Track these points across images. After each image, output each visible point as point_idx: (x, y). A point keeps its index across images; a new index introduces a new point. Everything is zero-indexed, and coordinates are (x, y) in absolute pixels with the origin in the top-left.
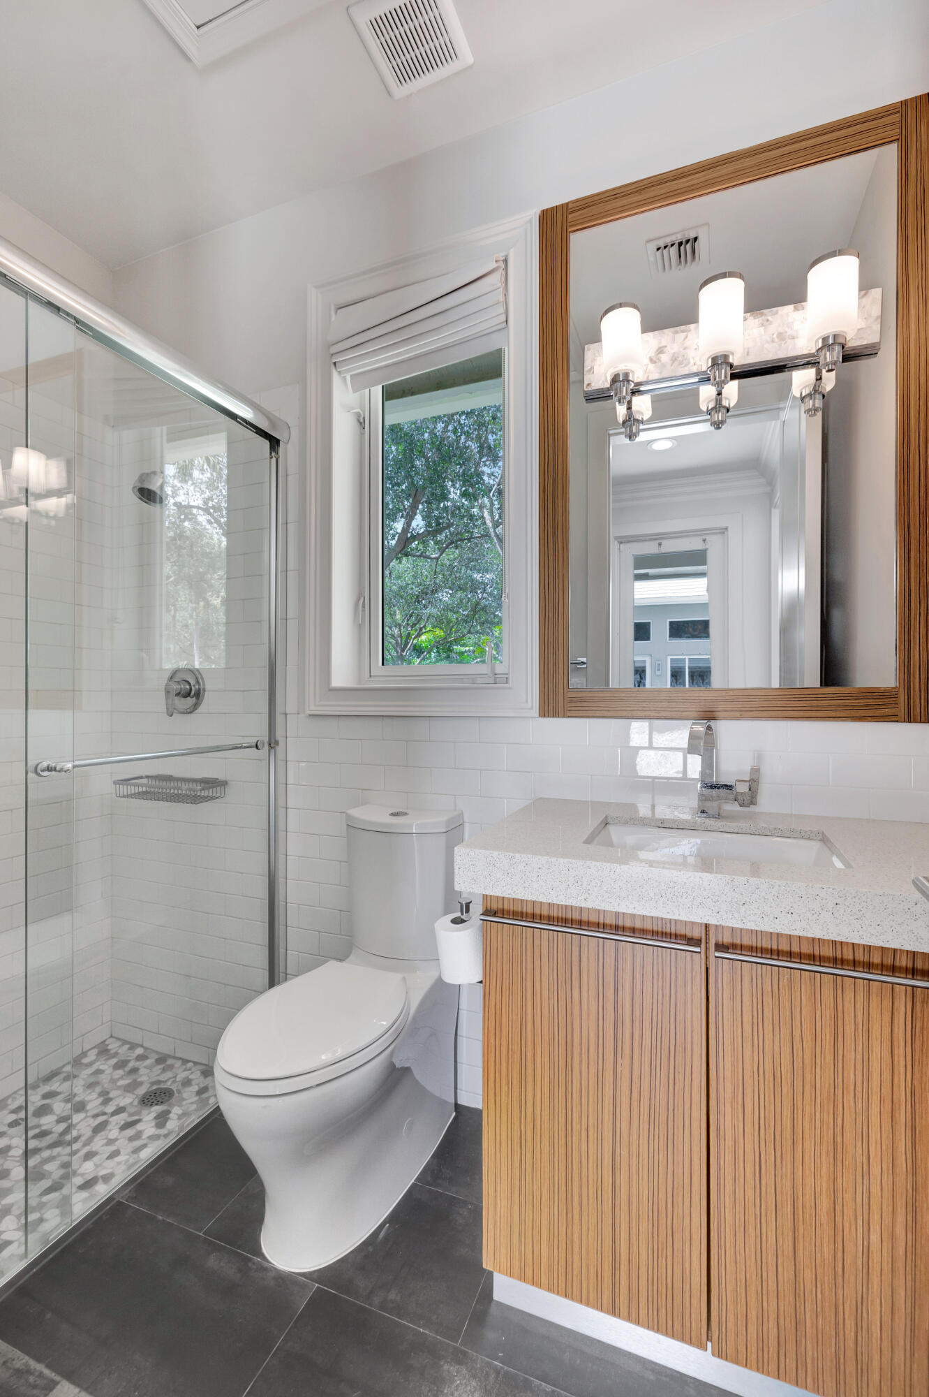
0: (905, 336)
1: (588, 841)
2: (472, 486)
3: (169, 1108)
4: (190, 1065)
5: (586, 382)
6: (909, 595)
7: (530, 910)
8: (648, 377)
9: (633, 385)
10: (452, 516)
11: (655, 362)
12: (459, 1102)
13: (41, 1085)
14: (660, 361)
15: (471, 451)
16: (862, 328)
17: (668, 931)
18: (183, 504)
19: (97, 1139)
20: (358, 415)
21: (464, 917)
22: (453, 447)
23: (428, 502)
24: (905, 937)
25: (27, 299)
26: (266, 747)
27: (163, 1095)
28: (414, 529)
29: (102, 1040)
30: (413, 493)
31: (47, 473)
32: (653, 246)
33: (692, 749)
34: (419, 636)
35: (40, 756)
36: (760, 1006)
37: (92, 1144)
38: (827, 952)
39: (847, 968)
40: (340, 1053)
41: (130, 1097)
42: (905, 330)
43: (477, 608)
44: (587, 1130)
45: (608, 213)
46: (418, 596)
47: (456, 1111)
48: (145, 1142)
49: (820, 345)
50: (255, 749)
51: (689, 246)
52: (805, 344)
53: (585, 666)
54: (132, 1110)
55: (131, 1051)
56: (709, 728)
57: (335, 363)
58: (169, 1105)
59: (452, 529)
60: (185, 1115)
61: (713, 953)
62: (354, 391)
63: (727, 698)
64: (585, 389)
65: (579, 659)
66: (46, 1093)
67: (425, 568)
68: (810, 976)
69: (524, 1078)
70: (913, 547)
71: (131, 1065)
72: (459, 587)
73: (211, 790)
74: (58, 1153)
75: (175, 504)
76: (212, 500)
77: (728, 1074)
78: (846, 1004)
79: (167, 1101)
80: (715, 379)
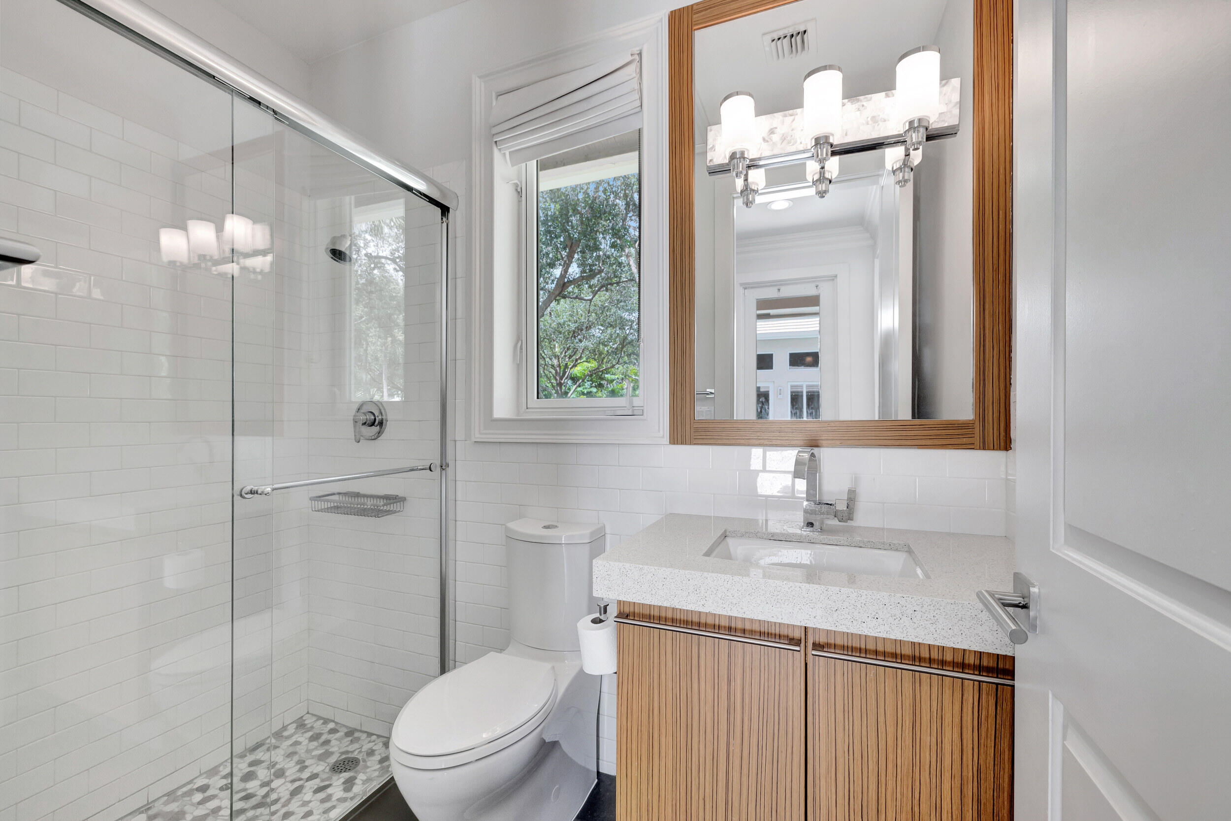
0: (980, 119)
1: (708, 554)
2: (620, 238)
3: (355, 775)
4: (374, 737)
5: (709, 158)
6: (984, 341)
7: (656, 614)
8: (761, 154)
9: (748, 161)
10: (603, 264)
11: (767, 141)
12: (600, 771)
13: (248, 754)
14: (772, 140)
15: (619, 208)
16: (944, 113)
17: (773, 632)
18: (373, 255)
19: (293, 801)
20: (516, 185)
21: (602, 617)
22: (603, 206)
23: (583, 252)
24: (972, 639)
25: (232, 96)
26: (439, 469)
27: (350, 763)
28: (569, 275)
29: (300, 716)
30: (569, 244)
31: (253, 236)
32: (769, 38)
33: (797, 474)
34: (575, 366)
35: (245, 482)
36: (850, 696)
37: (289, 805)
38: (907, 651)
39: (924, 665)
40: (499, 732)
41: (322, 765)
42: (980, 114)
43: (624, 342)
44: (704, 800)
45: (727, 13)
46: (574, 332)
47: (598, 778)
48: (334, 803)
49: (907, 128)
50: (429, 471)
51: (799, 38)
52: (894, 127)
53: (713, 396)
54: (324, 776)
55: (324, 726)
56: (813, 455)
57: (496, 142)
58: (356, 772)
59: (603, 274)
60: (369, 780)
61: (811, 652)
62: (513, 166)
63: (829, 428)
64: (708, 165)
65: (708, 390)
66: (252, 761)
67: (580, 307)
68: (893, 672)
69: (651, 755)
70: (987, 300)
71: (323, 738)
72: (609, 324)
73: (392, 505)
74: (261, 813)
75: (366, 255)
76: (399, 252)
77: (823, 753)
78: (923, 694)
79: (355, 768)
80: (818, 156)
